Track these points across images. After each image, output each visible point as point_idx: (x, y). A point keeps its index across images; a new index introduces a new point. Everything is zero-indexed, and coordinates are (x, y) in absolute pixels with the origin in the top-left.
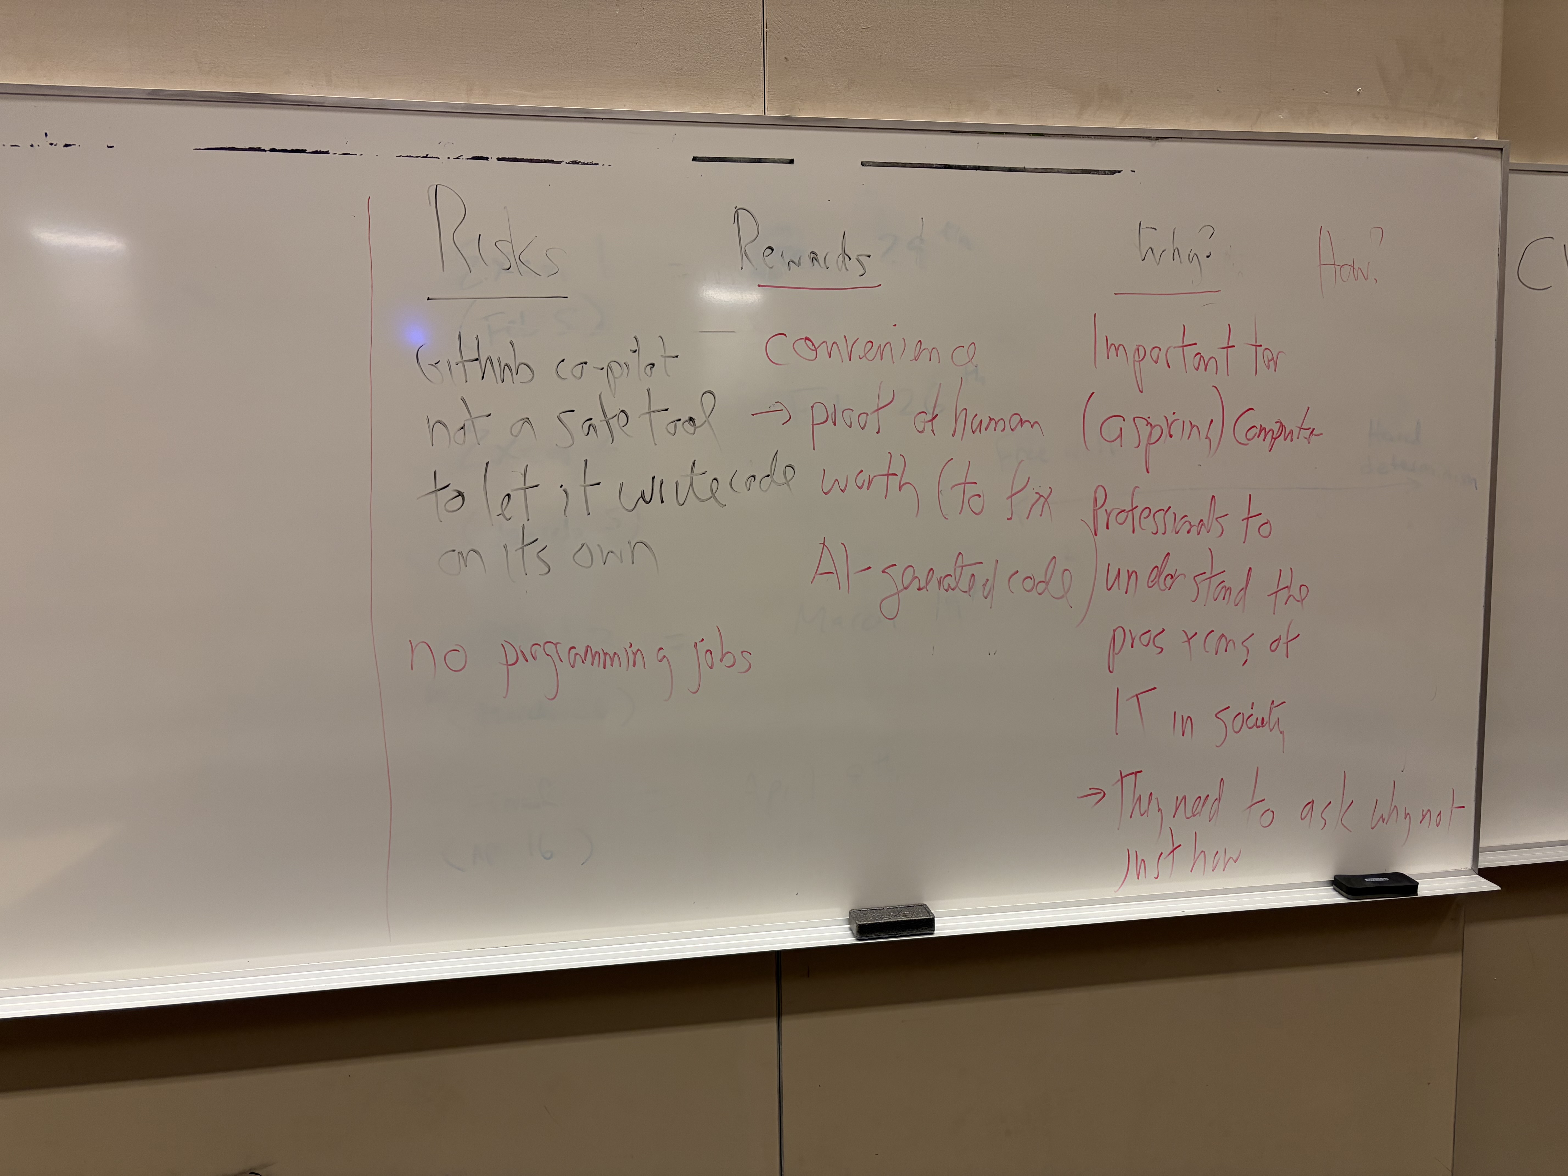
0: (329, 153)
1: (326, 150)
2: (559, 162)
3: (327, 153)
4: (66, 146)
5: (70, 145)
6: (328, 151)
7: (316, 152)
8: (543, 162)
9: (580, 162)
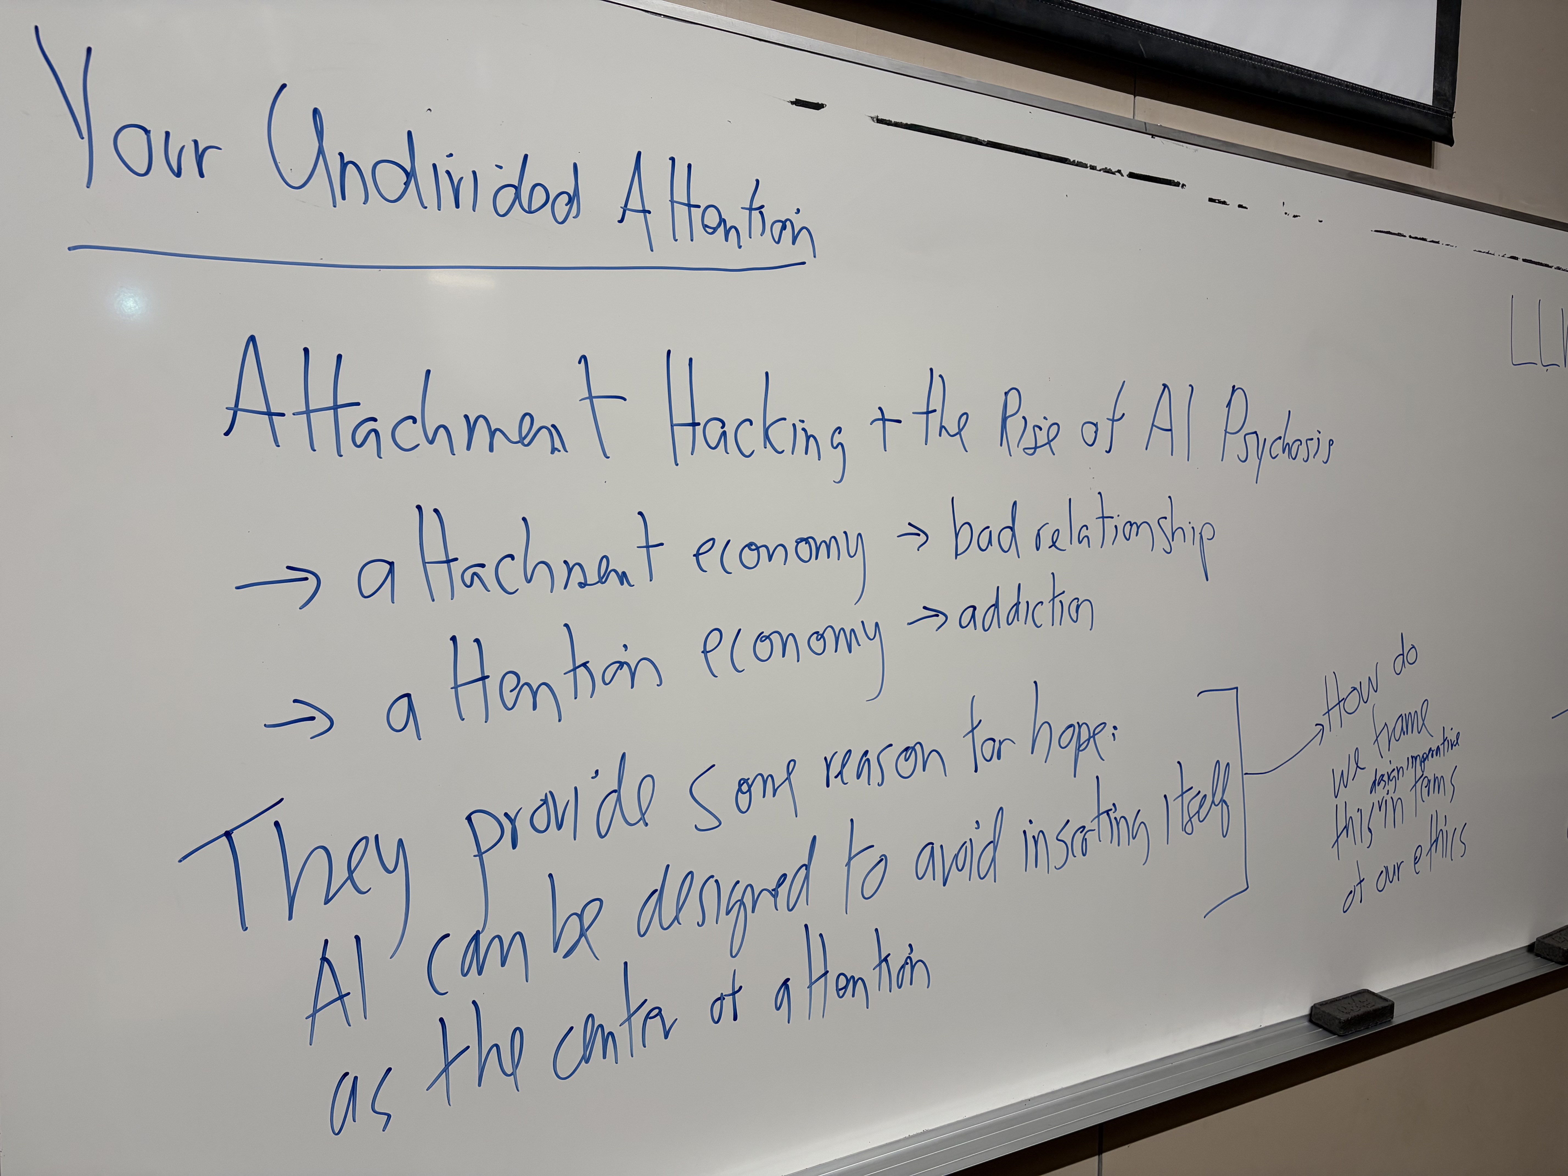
1: (1437, 241)
2: (1551, 267)
3: (1438, 242)
4: (1295, 216)
5: (1297, 216)
7: (1432, 241)
8: (1543, 266)
9: (1561, 268)
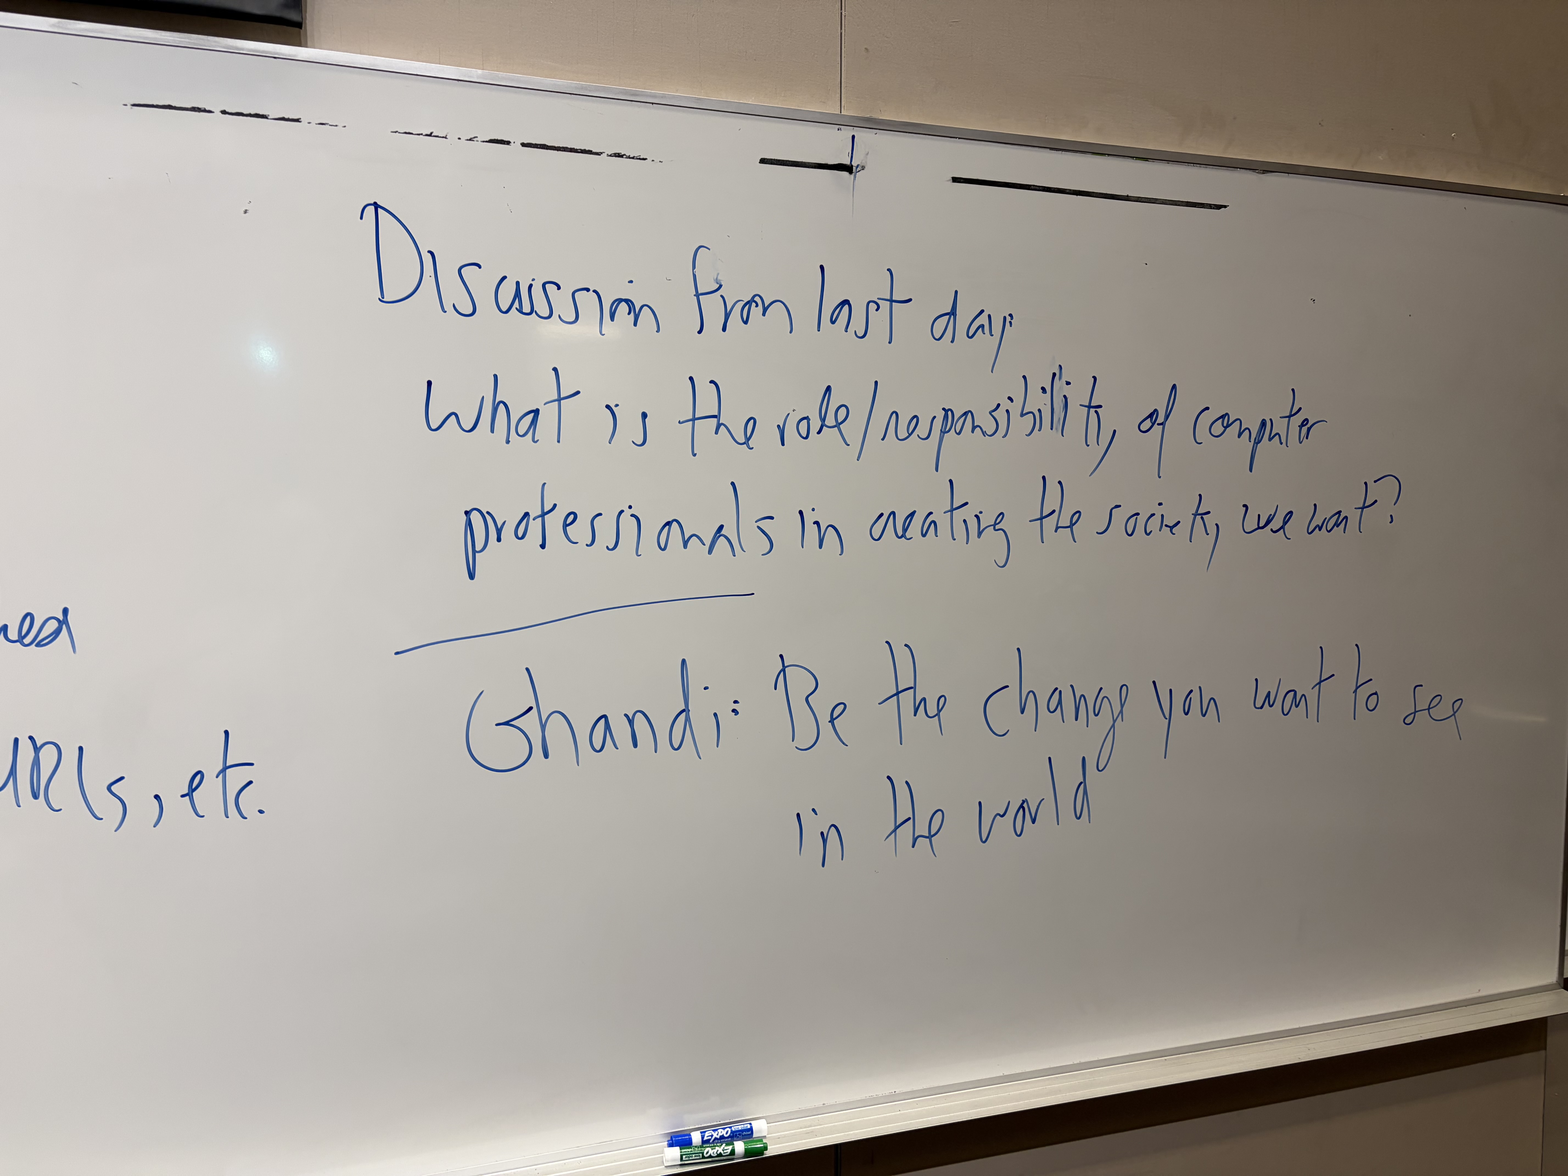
6: (300, 119)
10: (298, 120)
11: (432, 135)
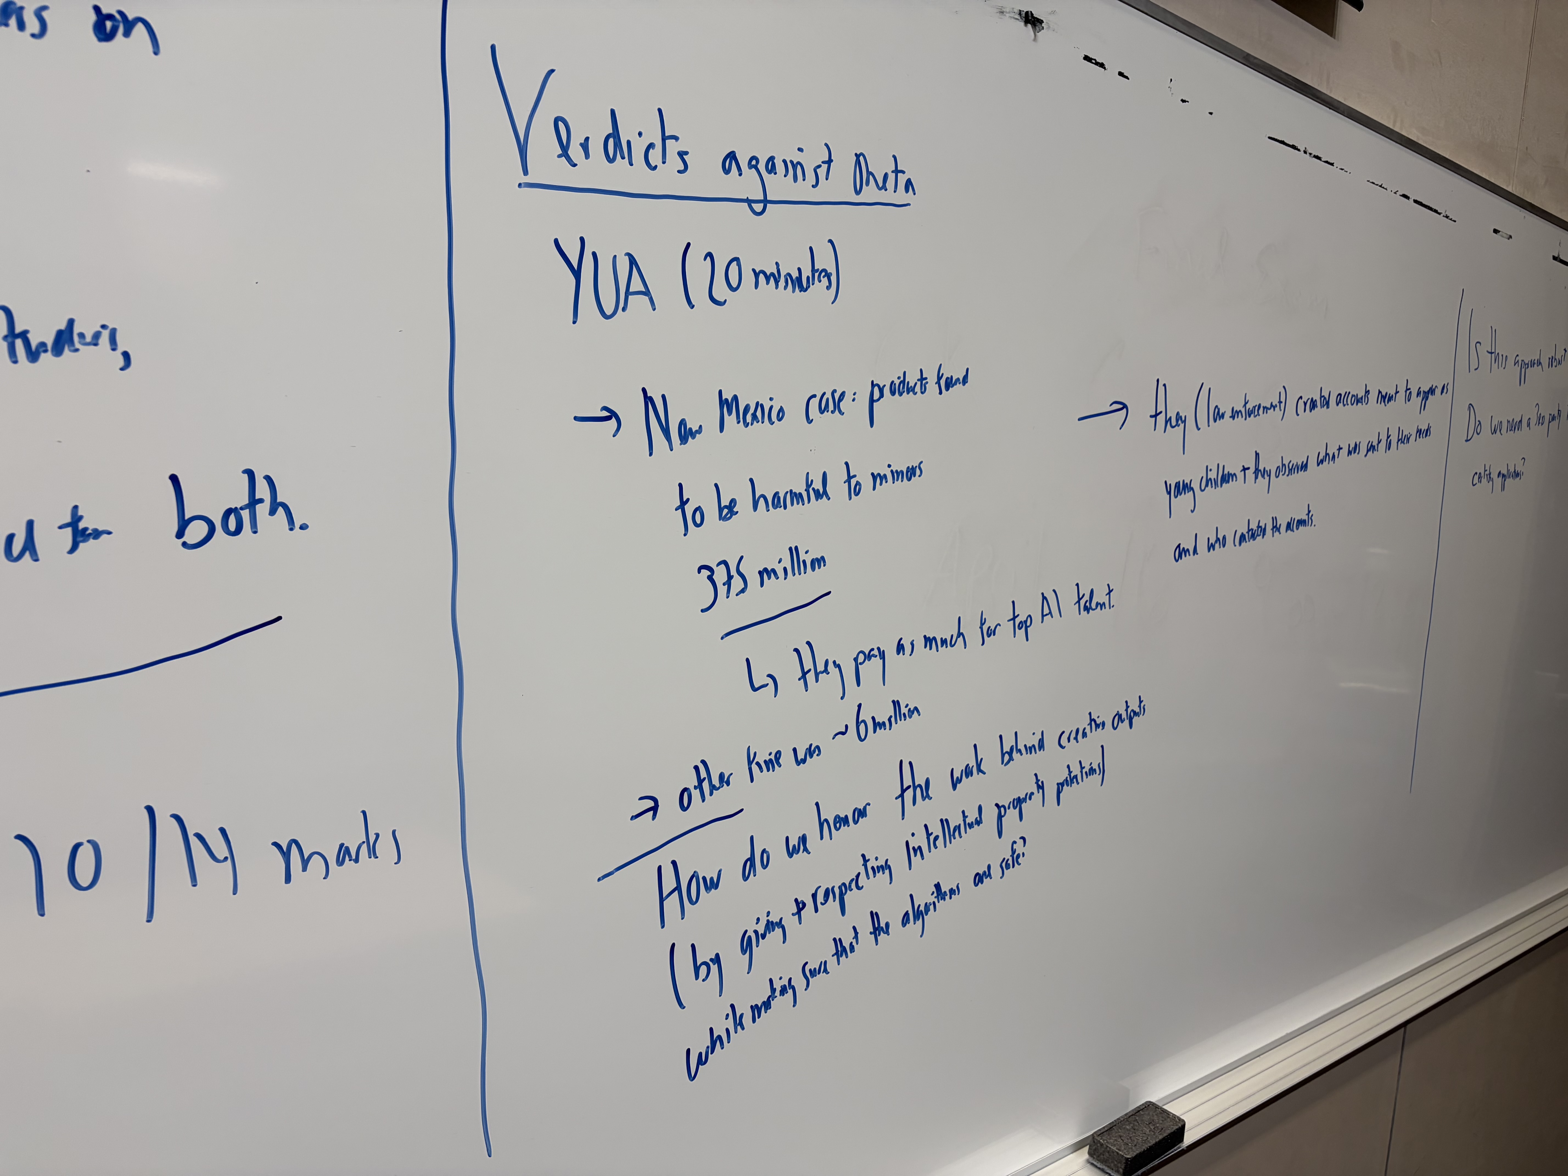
0: (1333, 166)
2: (1440, 214)
4: (1183, 101)
6: (1334, 163)
7: (1327, 162)
8: (1433, 211)
9: (1449, 217)
10: (1332, 164)
11: (1383, 186)
